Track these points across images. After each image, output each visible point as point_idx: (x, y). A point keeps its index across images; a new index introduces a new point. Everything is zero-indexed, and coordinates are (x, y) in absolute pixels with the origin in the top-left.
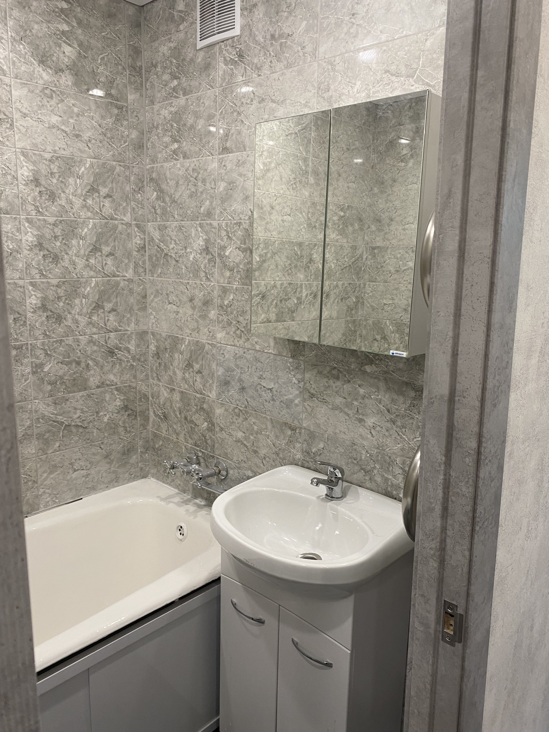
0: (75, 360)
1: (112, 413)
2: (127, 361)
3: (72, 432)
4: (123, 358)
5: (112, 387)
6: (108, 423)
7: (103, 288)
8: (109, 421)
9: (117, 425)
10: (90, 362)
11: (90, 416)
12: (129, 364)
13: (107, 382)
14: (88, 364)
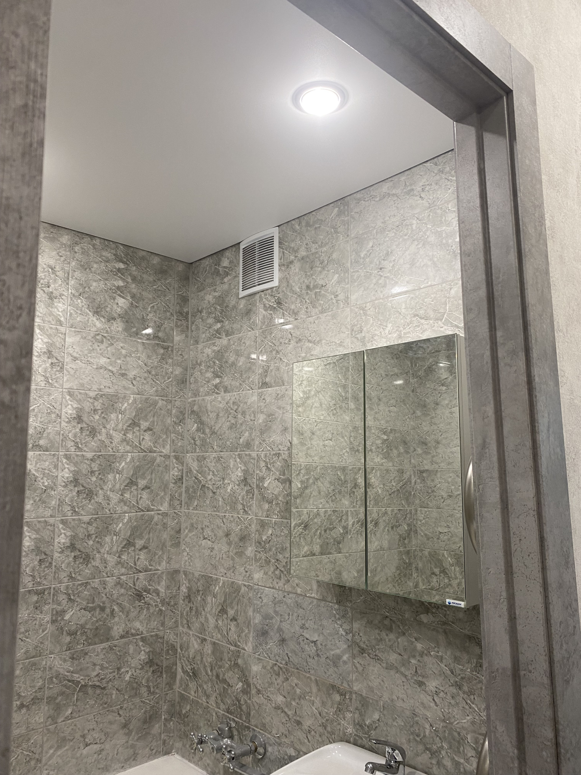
0: (99, 606)
1: (136, 668)
2: (155, 605)
3: (88, 694)
4: (152, 602)
5: (137, 637)
6: (129, 682)
7: (136, 523)
8: (131, 679)
9: (139, 685)
10: (115, 608)
11: (110, 673)
12: (157, 609)
13: (132, 631)
14: (114, 610)
